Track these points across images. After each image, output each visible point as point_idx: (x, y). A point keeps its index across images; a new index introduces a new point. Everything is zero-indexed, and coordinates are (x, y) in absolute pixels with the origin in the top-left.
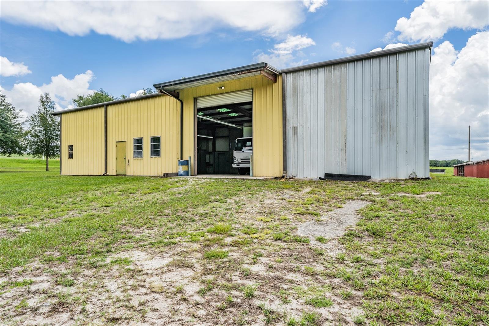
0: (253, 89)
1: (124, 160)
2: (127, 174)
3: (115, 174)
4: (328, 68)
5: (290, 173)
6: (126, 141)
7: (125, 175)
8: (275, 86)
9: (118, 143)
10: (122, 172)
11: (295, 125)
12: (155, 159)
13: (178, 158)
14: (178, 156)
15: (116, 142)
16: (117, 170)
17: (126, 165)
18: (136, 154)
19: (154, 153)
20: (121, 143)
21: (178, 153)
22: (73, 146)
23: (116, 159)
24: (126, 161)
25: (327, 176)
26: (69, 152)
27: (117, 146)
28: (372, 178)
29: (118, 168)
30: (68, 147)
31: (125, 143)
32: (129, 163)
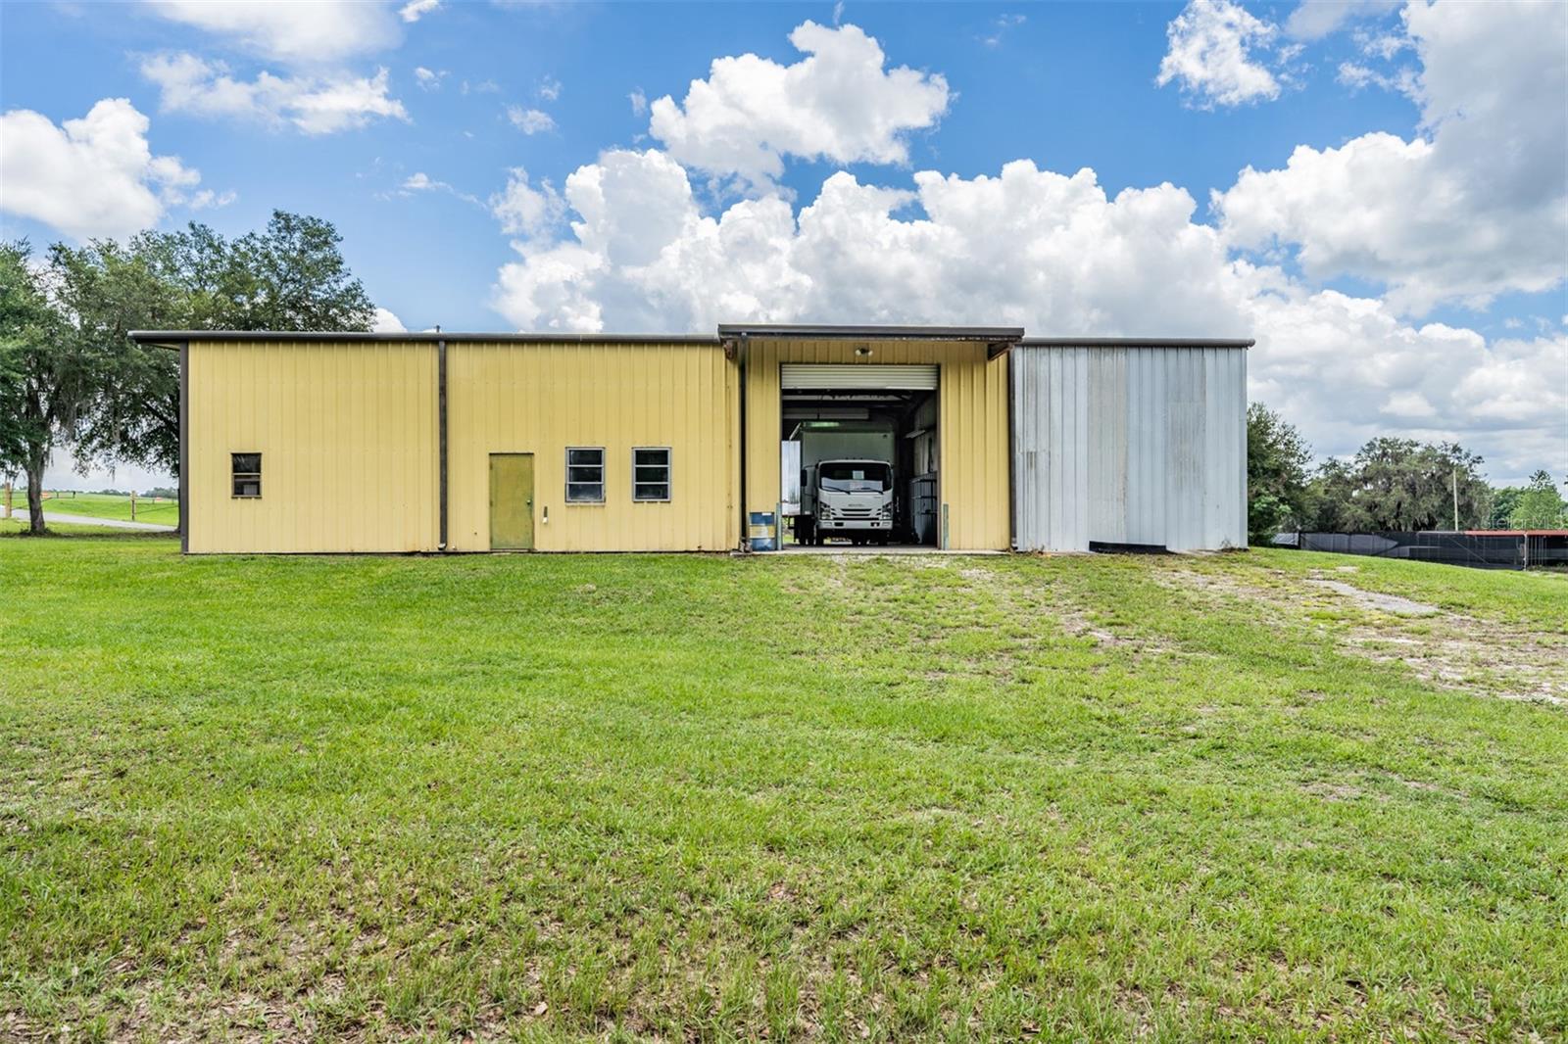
0: (938, 367)
1: (525, 507)
2: (538, 547)
3: (486, 548)
4: (1096, 351)
5: (1022, 544)
6: (531, 455)
7: (531, 551)
8: (992, 366)
9: (495, 458)
10: (514, 539)
11: (1033, 450)
12: (652, 509)
13: (730, 507)
14: (730, 502)
15: (491, 454)
16: (495, 537)
17: (533, 523)
18: (574, 492)
19: (647, 492)
20: (507, 457)
21: (729, 495)
22: (258, 455)
23: (491, 504)
24: (531, 511)
25: (1095, 546)
26: (236, 477)
27: (491, 467)
28: (1168, 549)
29: (496, 530)
30: (230, 458)
31: (528, 458)
32: (545, 515)
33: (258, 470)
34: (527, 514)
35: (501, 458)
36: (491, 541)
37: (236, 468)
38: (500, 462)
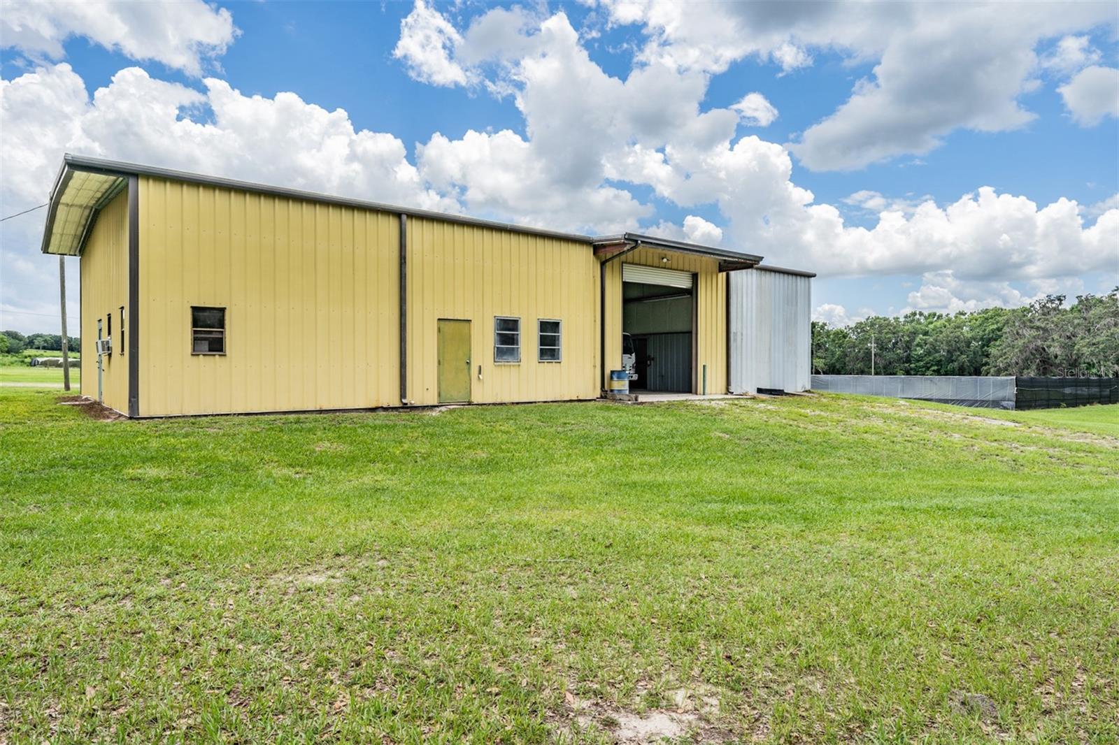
0: (695, 274)
1: (466, 366)
2: (474, 400)
3: (435, 402)
4: (760, 272)
6: (469, 321)
7: (470, 404)
8: (720, 276)
9: (442, 322)
10: (457, 394)
11: (735, 331)
12: (549, 368)
13: (595, 366)
14: (595, 363)
15: (439, 319)
16: (442, 394)
17: (470, 380)
18: (500, 353)
19: (546, 354)
20: (452, 323)
21: (594, 357)
22: (223, 310)
23: (439, 363)
24: (469, 369)
25: (760, 391)
26: (195, 332)
27: (439, 330)
28: (786, 391)
29: (443, 386)
30: (189, 312)
31: (466, 325)
32: (480, 373)
33: (222, 325)
34: (466, 371)
35: (447, 323)
36: (439, 395)
37: (195, 323)
38: (447, 327)
